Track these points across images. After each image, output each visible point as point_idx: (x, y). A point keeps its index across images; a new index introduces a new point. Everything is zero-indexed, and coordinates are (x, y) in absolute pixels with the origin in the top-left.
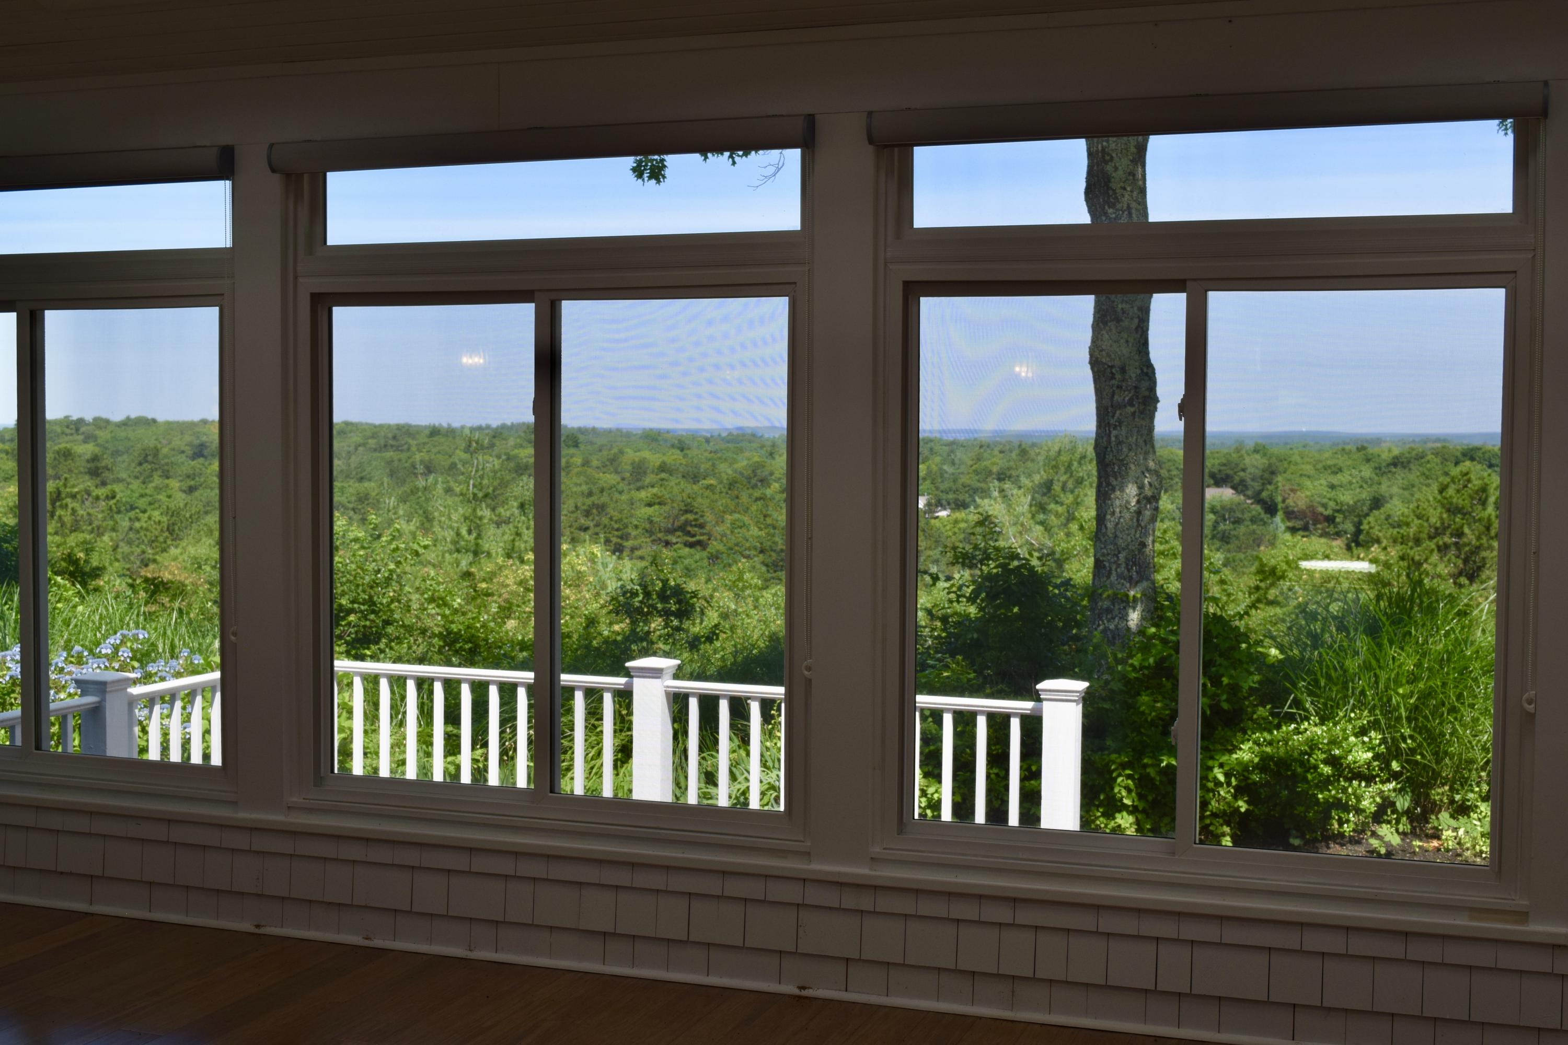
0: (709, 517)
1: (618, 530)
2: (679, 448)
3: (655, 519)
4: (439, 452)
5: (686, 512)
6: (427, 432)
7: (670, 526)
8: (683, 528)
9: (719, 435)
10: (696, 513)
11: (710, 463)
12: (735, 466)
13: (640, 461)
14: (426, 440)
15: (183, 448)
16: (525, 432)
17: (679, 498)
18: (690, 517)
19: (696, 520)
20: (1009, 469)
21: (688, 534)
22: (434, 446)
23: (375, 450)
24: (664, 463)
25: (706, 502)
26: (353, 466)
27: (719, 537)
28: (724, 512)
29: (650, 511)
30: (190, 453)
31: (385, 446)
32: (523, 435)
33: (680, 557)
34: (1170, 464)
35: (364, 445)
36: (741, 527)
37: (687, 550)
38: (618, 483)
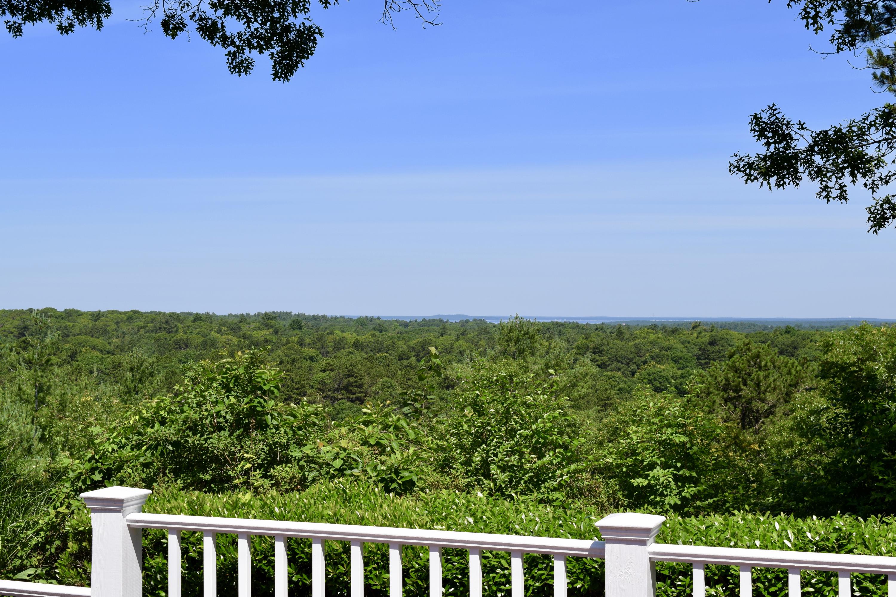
0: (366, 380)
1: (297, 389)
2: (379, 330)
3: (326, 381)
4: (199, 333)
5: (349, 376)
6: (192, 318)
7: (336, 386)
8: (346, 388)
9: (416, 321)
10: (356, 377)
11: (391, 341)
12: (409, 343)
13: (340, 339)
14: (191, 324)
15: (12, 330)
16: (263, 318)
17: (344, 366)
18: (352, 379)
19: (356, 382)
20: (602, 345)
21: (350, 392)
22: (196, 328)
23: (152, 331)
24: (357, 341)
25: (364, 369)
26: (126, 343)
27: (373, 394)
28: (377, 376)
29: (323, 375)
30: (16, 333)
31: (160, 328)
32: (262, 320)
33: (342, 409)
34: (724, 341)
35: (144, 327)
36: (389, 387)
37: (349, 403)
38: (318, 355)
